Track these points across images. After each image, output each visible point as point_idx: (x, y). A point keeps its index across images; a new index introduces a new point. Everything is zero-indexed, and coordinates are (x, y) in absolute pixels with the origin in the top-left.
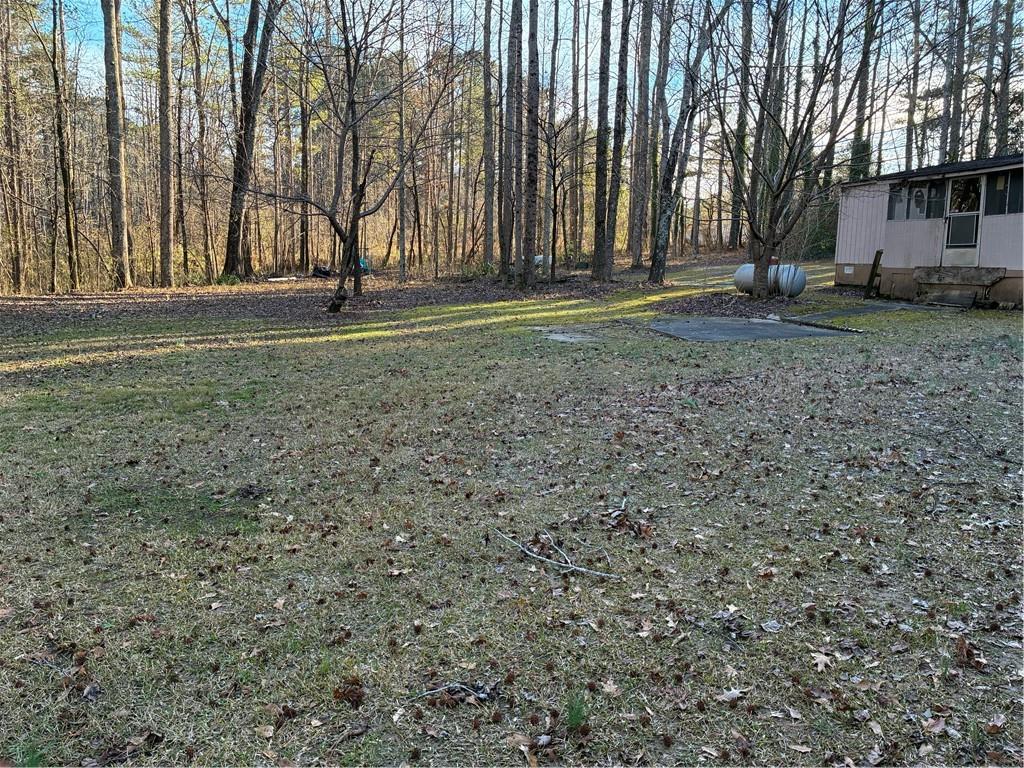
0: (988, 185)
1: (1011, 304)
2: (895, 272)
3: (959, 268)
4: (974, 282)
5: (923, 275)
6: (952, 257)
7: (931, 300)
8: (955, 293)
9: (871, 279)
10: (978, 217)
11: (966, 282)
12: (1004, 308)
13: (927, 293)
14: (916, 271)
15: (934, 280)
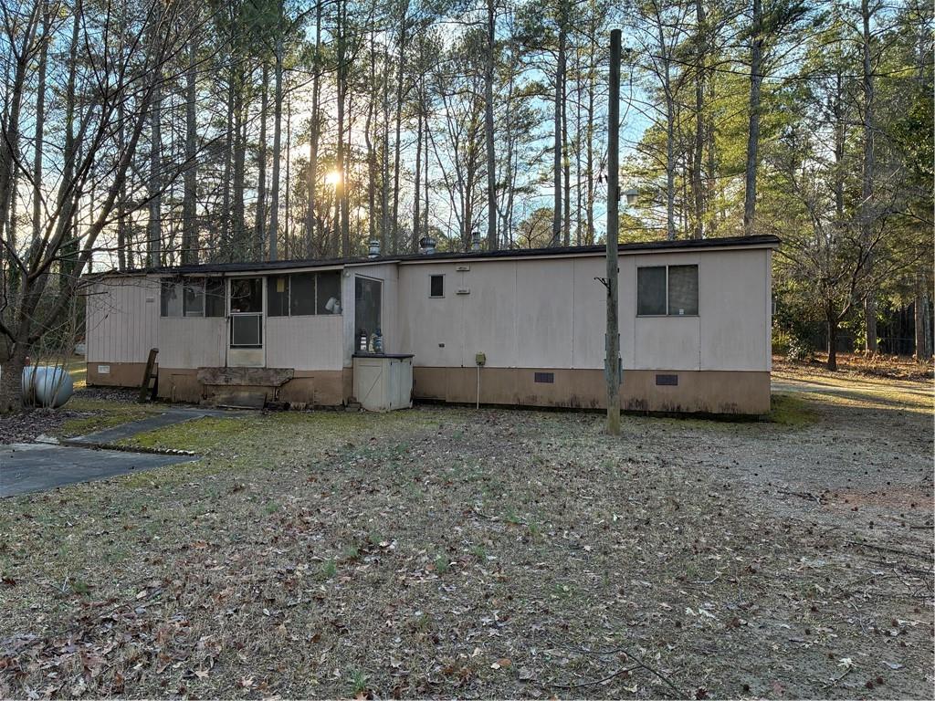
0: (268, 286)
1: (302, 405)
2: (175, 373)
3: (245, 369)
4: (262, 383)
5: (208, 376)
6: (237, 358)
7: (218, 403)
8: (244, 394)
9: (146, 381)
10: (261, 317)
11: (255, 383)
12: (297, 409)
13: (214, 395)
14: (200, 372)
15: (221, 381)
